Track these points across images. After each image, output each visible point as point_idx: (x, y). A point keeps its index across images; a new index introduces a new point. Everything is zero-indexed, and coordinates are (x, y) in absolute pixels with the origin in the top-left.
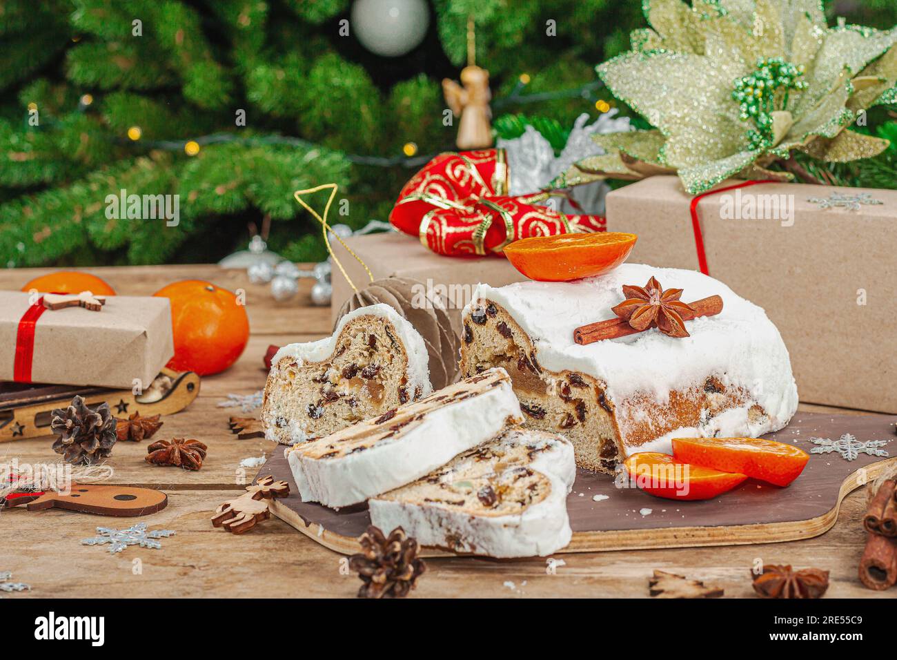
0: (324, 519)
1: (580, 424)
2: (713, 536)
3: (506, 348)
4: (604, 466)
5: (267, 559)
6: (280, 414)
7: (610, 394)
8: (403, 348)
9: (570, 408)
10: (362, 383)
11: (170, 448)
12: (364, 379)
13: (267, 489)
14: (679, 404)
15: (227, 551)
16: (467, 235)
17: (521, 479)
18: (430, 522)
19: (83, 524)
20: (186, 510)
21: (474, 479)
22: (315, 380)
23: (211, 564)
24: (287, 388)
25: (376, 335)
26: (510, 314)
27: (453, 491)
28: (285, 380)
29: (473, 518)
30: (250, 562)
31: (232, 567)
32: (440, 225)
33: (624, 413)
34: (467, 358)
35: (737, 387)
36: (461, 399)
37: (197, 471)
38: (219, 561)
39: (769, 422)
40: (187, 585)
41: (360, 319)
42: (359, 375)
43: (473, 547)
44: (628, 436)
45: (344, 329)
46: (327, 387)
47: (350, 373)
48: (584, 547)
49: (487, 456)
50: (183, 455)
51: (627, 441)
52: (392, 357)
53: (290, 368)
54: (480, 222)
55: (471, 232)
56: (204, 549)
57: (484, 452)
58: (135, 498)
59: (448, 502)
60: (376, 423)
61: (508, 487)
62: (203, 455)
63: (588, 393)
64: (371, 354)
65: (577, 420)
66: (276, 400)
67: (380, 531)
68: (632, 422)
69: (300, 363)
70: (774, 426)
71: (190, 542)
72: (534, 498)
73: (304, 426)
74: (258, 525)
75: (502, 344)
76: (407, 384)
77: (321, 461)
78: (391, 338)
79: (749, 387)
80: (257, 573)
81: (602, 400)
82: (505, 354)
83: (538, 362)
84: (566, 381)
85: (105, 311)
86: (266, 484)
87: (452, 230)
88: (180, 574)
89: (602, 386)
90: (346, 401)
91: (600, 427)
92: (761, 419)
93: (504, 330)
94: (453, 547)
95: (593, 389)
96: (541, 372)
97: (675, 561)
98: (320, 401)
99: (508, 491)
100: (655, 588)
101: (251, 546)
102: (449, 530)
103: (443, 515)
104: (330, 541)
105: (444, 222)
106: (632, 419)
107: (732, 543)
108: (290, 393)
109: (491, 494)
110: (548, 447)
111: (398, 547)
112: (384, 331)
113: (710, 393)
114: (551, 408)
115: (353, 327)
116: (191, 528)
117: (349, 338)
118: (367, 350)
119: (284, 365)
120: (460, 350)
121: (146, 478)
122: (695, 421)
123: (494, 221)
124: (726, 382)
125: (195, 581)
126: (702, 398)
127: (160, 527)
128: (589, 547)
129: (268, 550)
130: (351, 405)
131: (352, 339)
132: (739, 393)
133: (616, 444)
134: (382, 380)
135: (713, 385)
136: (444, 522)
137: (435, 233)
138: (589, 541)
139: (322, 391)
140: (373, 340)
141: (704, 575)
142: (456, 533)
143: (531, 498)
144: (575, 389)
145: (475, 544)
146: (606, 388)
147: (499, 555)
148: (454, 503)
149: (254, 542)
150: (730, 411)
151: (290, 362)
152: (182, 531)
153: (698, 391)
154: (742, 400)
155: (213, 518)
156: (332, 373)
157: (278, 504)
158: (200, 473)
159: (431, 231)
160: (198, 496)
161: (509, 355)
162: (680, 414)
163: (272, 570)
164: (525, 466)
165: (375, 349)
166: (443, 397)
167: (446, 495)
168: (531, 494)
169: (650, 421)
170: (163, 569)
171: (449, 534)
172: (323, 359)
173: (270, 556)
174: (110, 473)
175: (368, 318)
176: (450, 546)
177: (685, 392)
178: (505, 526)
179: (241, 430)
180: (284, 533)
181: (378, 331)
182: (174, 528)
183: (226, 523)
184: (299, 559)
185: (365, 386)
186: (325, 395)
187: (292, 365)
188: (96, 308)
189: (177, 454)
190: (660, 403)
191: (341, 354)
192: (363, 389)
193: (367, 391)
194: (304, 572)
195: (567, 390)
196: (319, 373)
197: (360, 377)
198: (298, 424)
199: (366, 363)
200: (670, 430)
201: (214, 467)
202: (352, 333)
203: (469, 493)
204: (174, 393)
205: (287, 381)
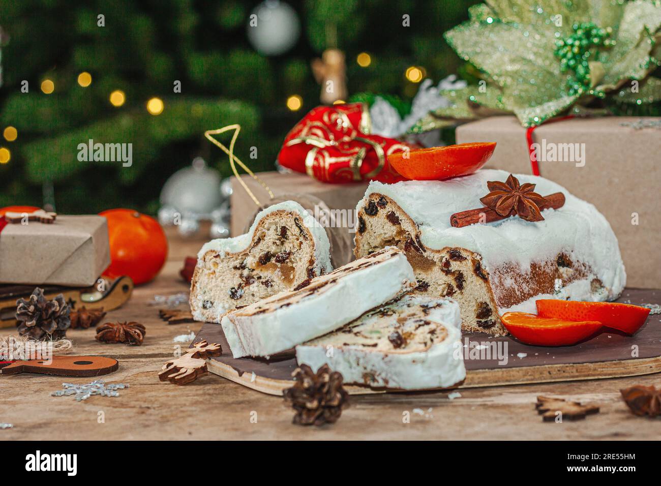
0: (255, 369)
1: (459, 292)
2: (580, 372)
3: (394, 233)
4: (479, 326)
5: (209, 401)
6: (206, 298)
7: (485, 264)
8: (310, 235)
9: (451, 280)
10: (275, 267)
11: (115, 328)
12: (277, 264)
13: (204, 350)
14: (539, 275)
15: (175, 396)
16: (347, 164)
17: (421, 328)
18: (349, 362)
19: (50, 383)
20: (135, 371)
21: (382, 328)
22: (235, 268)
23: (163, 405)
24: (212, 276)
25: (287, 227)
26: (399, 204)
27: (366, 337)
28: (210, 269)
29: (386, 356)
30: (196, 403)
31: (182, 407)
32: (324, 157)
33: (496, 280)
34: (361, 245)
35: (582, 263)
36: (366, 267)
37: (139, 345)
38: (170, 403)
39: (607, 293)
40: (147, 420)
41: (273, 214)
42: (273, 260)
43: (386, 381)
44: (500, 299)
45: (259, 224)
46: (246, 272)
47: (265, 260)
48: (475, 383)
49: (389, 313)
50: (127, 333)
51: (499, 304)
52: (301, 243)
53: (214, 260)
54: (357, 153)
55: (349, 162)
56: (156, 396)
57: (385, 311)
58: (92, 363)
59: (364, 345)
60: (295, 290)
61: (411, 333)
62: (144, 333)
63: (466, 265)
64: (282, 243)
65: (456, 289)
66: (202, 286)
67: (309, 367)
68: (502, 288)
69: (222, 256)
70: (611, 296)
71: (143, 392)
72: (435, 340)
73: (227, 306)
74: (198, 377)
75: (390, 230)
76: (315, 265)
77: (253, 317)
78: (300, 227)
79: (591, 263)
80: (203, 411)
81: (478, 269)
82: (394, 239)
83: (423, 242)
84: (447, 256)
85: (56, 224)
86: (201, 347)
87: (333, 160)
88: (138, 413)
89: (478, 258)
90: (262, 283)
91: (476, 293)
92: (600, 290)
93: (393, 219)
94: (368, 382)
95: (470, 261)
96: (425, 251)
97: (552, 391)
98: (240, 285)
99: (412, 336)
100: (542, 408)
101: (194, 392)
102: (365, 368)
103: (360, 355)
104: (262, 385)
105: (326, 154)
106: (503, 285)
107: (596, 377)
108: (214, 280)
109: (399, 337)
110: (439, 305)
111: (327, 378)
112: (293, 222)
113: (561, 267)
114: (434, 280)
115: (267, 222)
116: (142, 382)
117: (264, 230)
118: (279, 239)
119: (207, 258)
120: (354, 239)
121: (97, 351)
122: (551, 289)
123: (367, 152)
124: (573, 258)
125: (152, 418)
126: (556, 271)
127: (115, 382)
128: (479, 383)
129: (209, 394)
130: (267, 286)
131: (266, 231)
132: (583, 268)
133: (491, 306)
134: (292, 263)
135: (563, 261)
136: (361, 361)
137: (319, 164)
138: (479, 378)
139: (241, 276)
140: (284, 230)
141: (578, 399)
142: (372, 370)
143: (432, 340)
144: (454, 262)
145: (388, 378)
146: (481, 259)
147: (408, 386)
148: (369, 346)
149: (197, 390)
150: (576, 282)
151: (214, 254)
152: (134, 385)
153: (552, 265)
154: (586, 274)
155: (160, 373)
156: (250, 261)
157: (213, 362)
158: (141, 347)
159: (316, 163)
160: (142, 362)
161: (397, 239)
162: (539, 283)
163: (216, 407)
164: (422, 318)
165: (286, 239)
166: (350, 268)
167: (361, 340)
168: (433, 337)
169: (516, 288)
170: (123, 410)
171: (365, 371)
172: (241, 250)
173: (212, 398)
174: (69, 345)
175: (279, 213)
176: (366, 382)
177: (543, 264)
178: (414, 361)
179: (170, 317)
180: (221, 383)
181: (290, 223)
182: (127, 383)
183: (171, 377)
184: (237, 400)
185: (278, 269)
186: (244, 279)
187: (216, 257)
188: (49, 222)
189: (122, 331)
190: (523, 273)
191: (257, 245)
192: (276, 272)
193: (280, 273)
194: (242, 409)
195: (447, 264)
196: (238, 261)
197: (274, 262)
198: (221, 305)
199: (278, 251)
200: (532, 296)
201: (153, 343)
202: (266, 226)
203: (379, 338)
204: (113, 293)
205: (212, 270)
